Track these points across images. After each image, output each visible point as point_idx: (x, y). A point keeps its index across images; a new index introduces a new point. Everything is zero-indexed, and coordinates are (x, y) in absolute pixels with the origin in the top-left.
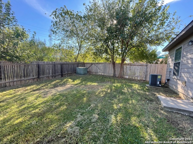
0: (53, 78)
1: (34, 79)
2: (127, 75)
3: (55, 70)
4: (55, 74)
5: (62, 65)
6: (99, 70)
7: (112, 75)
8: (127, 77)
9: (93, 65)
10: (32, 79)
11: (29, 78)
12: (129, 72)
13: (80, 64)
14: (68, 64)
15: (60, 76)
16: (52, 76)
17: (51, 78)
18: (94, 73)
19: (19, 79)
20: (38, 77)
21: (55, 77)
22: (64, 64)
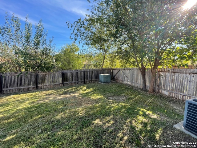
0: (76, 84)
1: (59, 84)
2: (166, 90)
3: (78, 78)
4: (78, 80)
5: (85, 72)
6: (126, 78)
7: (141, 86)
8: (167, 93)
9: (121, 71)
10: (58, 84)
11: (56, 84)
12: (170, 85)
13: (107, 70)
14: (91, 71)
15: (83, 83)
16: (75, 83)
17: (74, 84)
18: (121, 82)
19: (49, 84)
20: (63, 83)
21: (77, 83)
22: (87, 71)
